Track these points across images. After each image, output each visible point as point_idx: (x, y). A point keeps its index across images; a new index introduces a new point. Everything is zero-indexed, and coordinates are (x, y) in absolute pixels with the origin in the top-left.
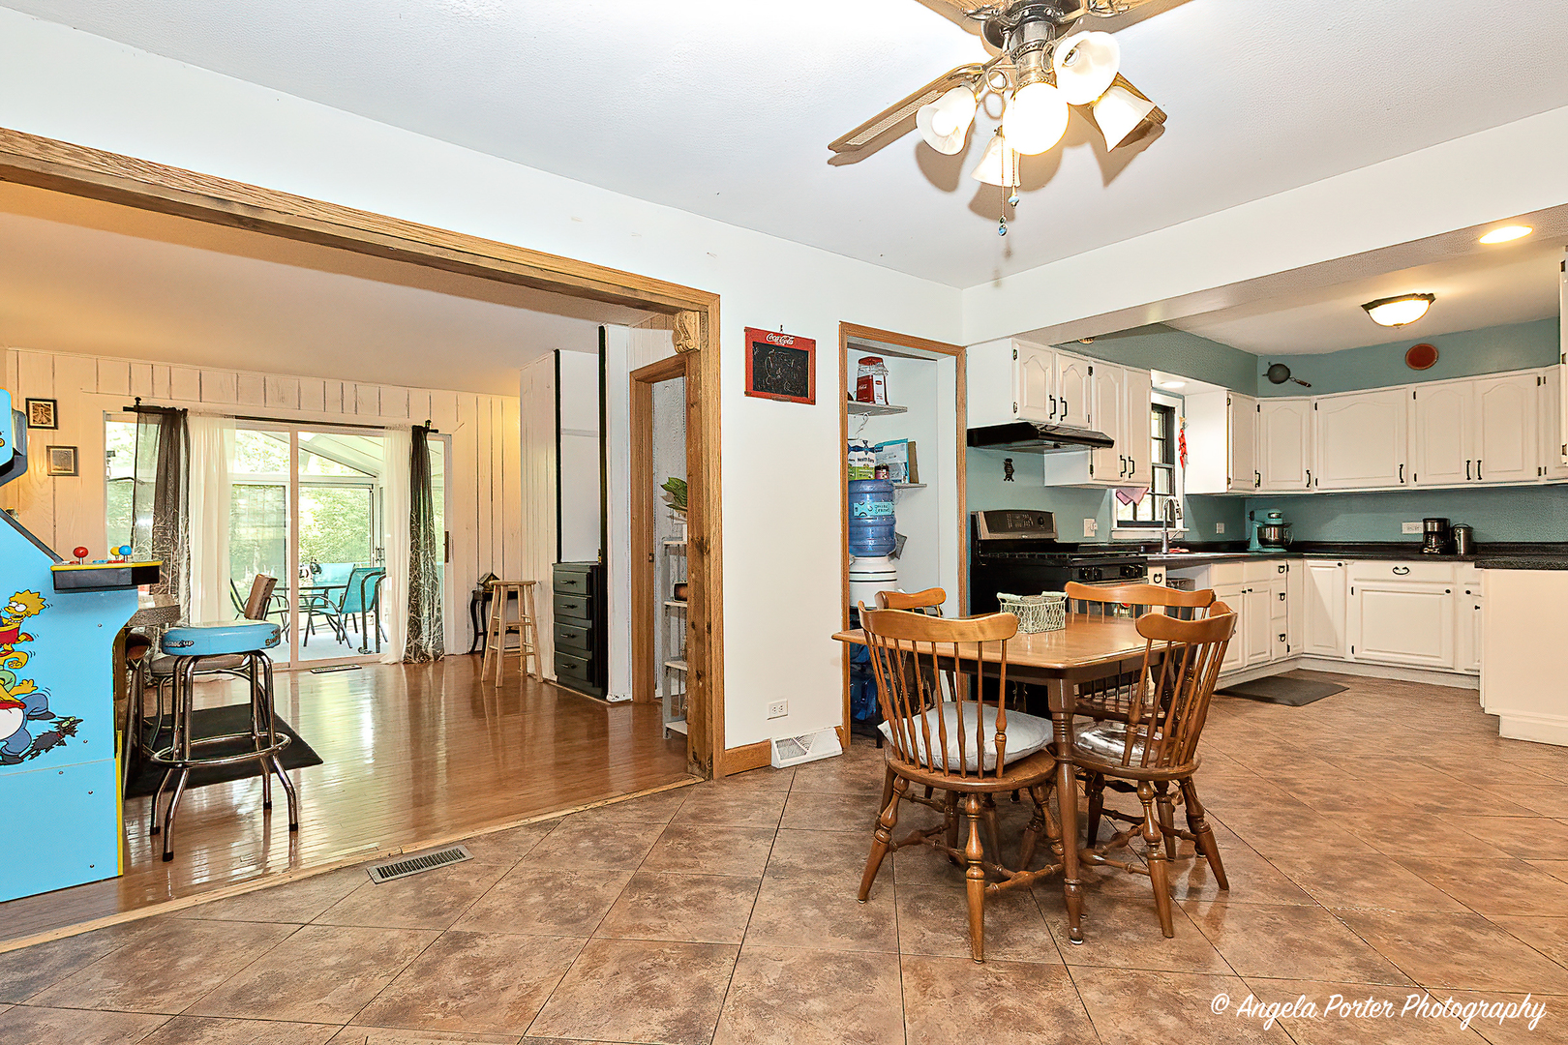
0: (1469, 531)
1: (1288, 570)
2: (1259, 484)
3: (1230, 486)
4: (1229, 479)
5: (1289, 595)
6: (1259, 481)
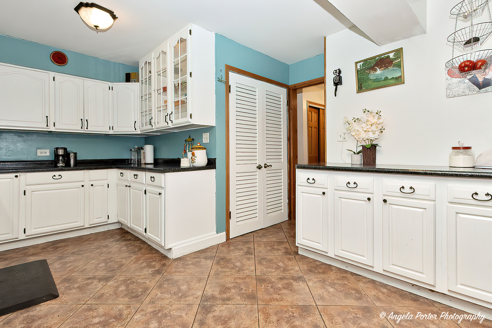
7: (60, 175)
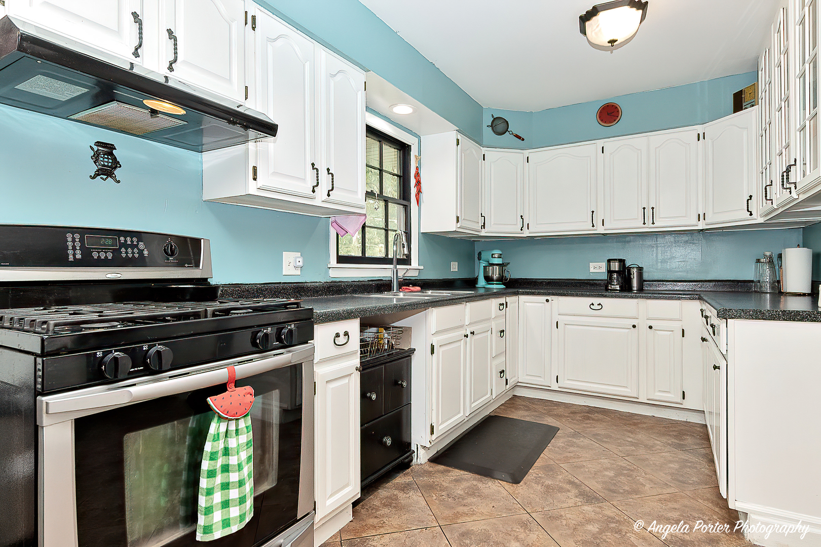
0: (640, 269)
1: (506, 307)
2: (484, 226)
3: (459, 225)
4: (458, 218)
5: (507, 333)
6: (484, 223)
7: (600, 304)
